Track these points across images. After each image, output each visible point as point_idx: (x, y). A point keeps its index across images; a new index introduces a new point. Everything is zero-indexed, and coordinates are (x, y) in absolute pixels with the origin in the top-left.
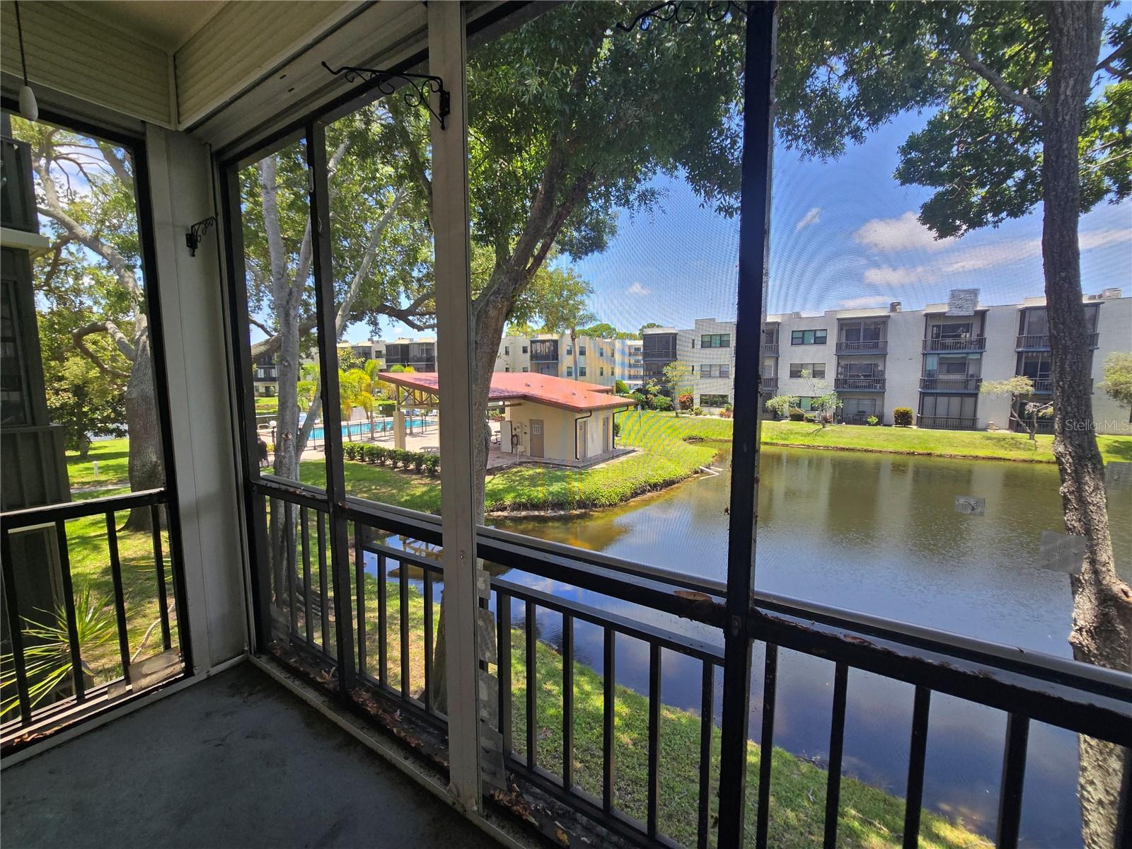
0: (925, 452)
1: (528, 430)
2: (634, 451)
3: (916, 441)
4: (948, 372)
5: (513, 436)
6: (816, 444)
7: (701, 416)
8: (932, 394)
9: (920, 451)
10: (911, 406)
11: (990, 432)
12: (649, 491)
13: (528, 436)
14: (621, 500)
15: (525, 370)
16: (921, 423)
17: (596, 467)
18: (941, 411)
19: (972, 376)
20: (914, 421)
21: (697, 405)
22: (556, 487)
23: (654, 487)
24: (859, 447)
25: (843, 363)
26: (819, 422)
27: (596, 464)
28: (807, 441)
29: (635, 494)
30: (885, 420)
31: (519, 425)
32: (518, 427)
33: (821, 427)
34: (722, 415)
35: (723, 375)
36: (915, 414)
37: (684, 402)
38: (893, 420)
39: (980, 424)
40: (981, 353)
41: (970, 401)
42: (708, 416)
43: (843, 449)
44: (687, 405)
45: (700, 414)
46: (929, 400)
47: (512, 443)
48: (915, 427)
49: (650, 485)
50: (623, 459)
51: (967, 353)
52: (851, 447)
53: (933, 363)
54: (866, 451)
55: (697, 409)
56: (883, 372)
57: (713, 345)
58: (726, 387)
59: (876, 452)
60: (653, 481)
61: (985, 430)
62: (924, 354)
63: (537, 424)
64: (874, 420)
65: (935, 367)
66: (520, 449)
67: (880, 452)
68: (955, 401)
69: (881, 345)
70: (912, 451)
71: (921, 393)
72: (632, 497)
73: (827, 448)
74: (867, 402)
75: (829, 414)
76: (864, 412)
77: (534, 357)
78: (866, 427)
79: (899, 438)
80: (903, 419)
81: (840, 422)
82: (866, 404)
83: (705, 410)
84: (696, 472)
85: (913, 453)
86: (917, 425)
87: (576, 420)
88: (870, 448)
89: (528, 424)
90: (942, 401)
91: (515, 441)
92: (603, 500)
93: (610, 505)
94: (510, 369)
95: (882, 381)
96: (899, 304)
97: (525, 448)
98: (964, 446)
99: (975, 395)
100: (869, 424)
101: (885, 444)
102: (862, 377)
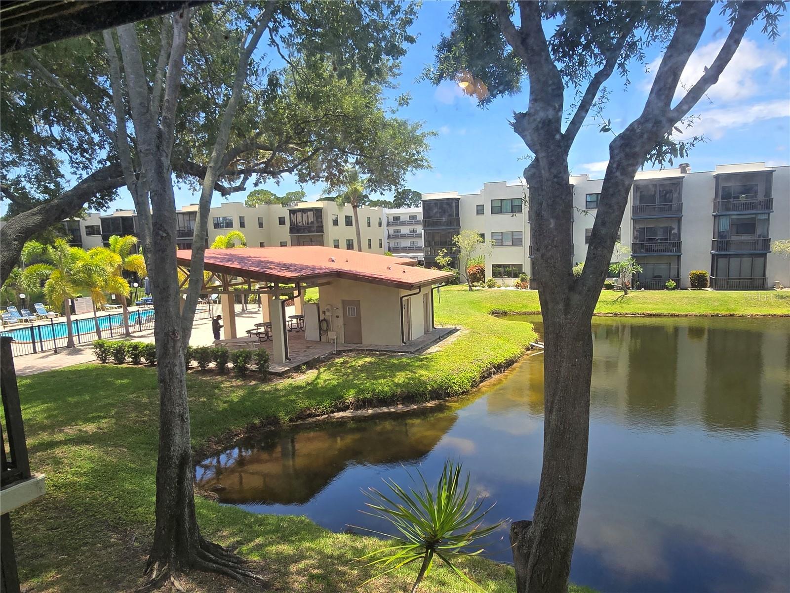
0: (728, 313)
1: (340, 312)
2: (456, 330)
3: (716, 304)
4: (738, 233)
5: (320, 321)
6: (623, 312)
7: (496, 288)
8: (725, 256)
9: (724, 313)
10: (705, 269)
11: (778, 291)
12: (494, 373)
13: (340, 321)
14: (472, 386)
15: (283, 244)
16: (716, 285)
17: (429, 351)
18: (734, 274)
19: (759, 236)
20: (708, 284)
21: (489, 275)
22: (401, 378)
23: (499, 368)
24: (665, 312)
25: (637, 227)
26: (621, 289)
27: (428, 347)
28: (616, 309)
29: (483, 378)
30: (682, 282)
31: (329, 307)
32: (328, 310)
33: (623, 293)
34: (517, 286)
35: (517, 242)
36: (708, 275)
37: (474, 274)
38: (689, 284)
39: (769, 283)
40: (769, 214)
41: (759, 261)
42: (503, 288)
43: (650, 315)
44: (477, 277)
45: (494, 286)
46: (722, 262)
47: (320, 329)
48: (709, 289)
49: (494, 366)
50: (451, 339)
51: (756, 214)
52: (659, 312)
53: (725, 224)
54: (673, 316)
55: (490, 281)
56: (679, 235)
57: (504, 210)
58: (521, 256)
59: (682, 316)
60: (496, 362)
61: (772, 288)
62: (715, 216)
63: (352, 307)
64: (673, 284)
65: (728, 228)
66: (332, 335)
67: (686, 316)
68: (747, 261)
69: (675, 206)
70: (716, 313)
71: (713, 255)
72: (482, 382)
73: (634, 315)
74: (663, 266)
75: (628, 279)
76: (661, 277)
77: (294, 229)
78: (666, 291)
79: (701, 301)
80: (699, 282)
81: (639, 288)
82: (661, 268)
83: (499, 281)
84: (528, 349)
85: (717, 315)
86: (711, 286)
87: (401, 299)
88: (677, 313)
89: (340, 306)
90: (734, 262)
91: (324, 325)
92: (457, 388)
93: (463, 393)
94: (265, 244)
95: (678, 245)
96: (687, 165)
97: (337, 334)
98: (760, 306)
99: (764, 256)
100: (667, 288)
101: (689, 307)
102: (659, 241)
